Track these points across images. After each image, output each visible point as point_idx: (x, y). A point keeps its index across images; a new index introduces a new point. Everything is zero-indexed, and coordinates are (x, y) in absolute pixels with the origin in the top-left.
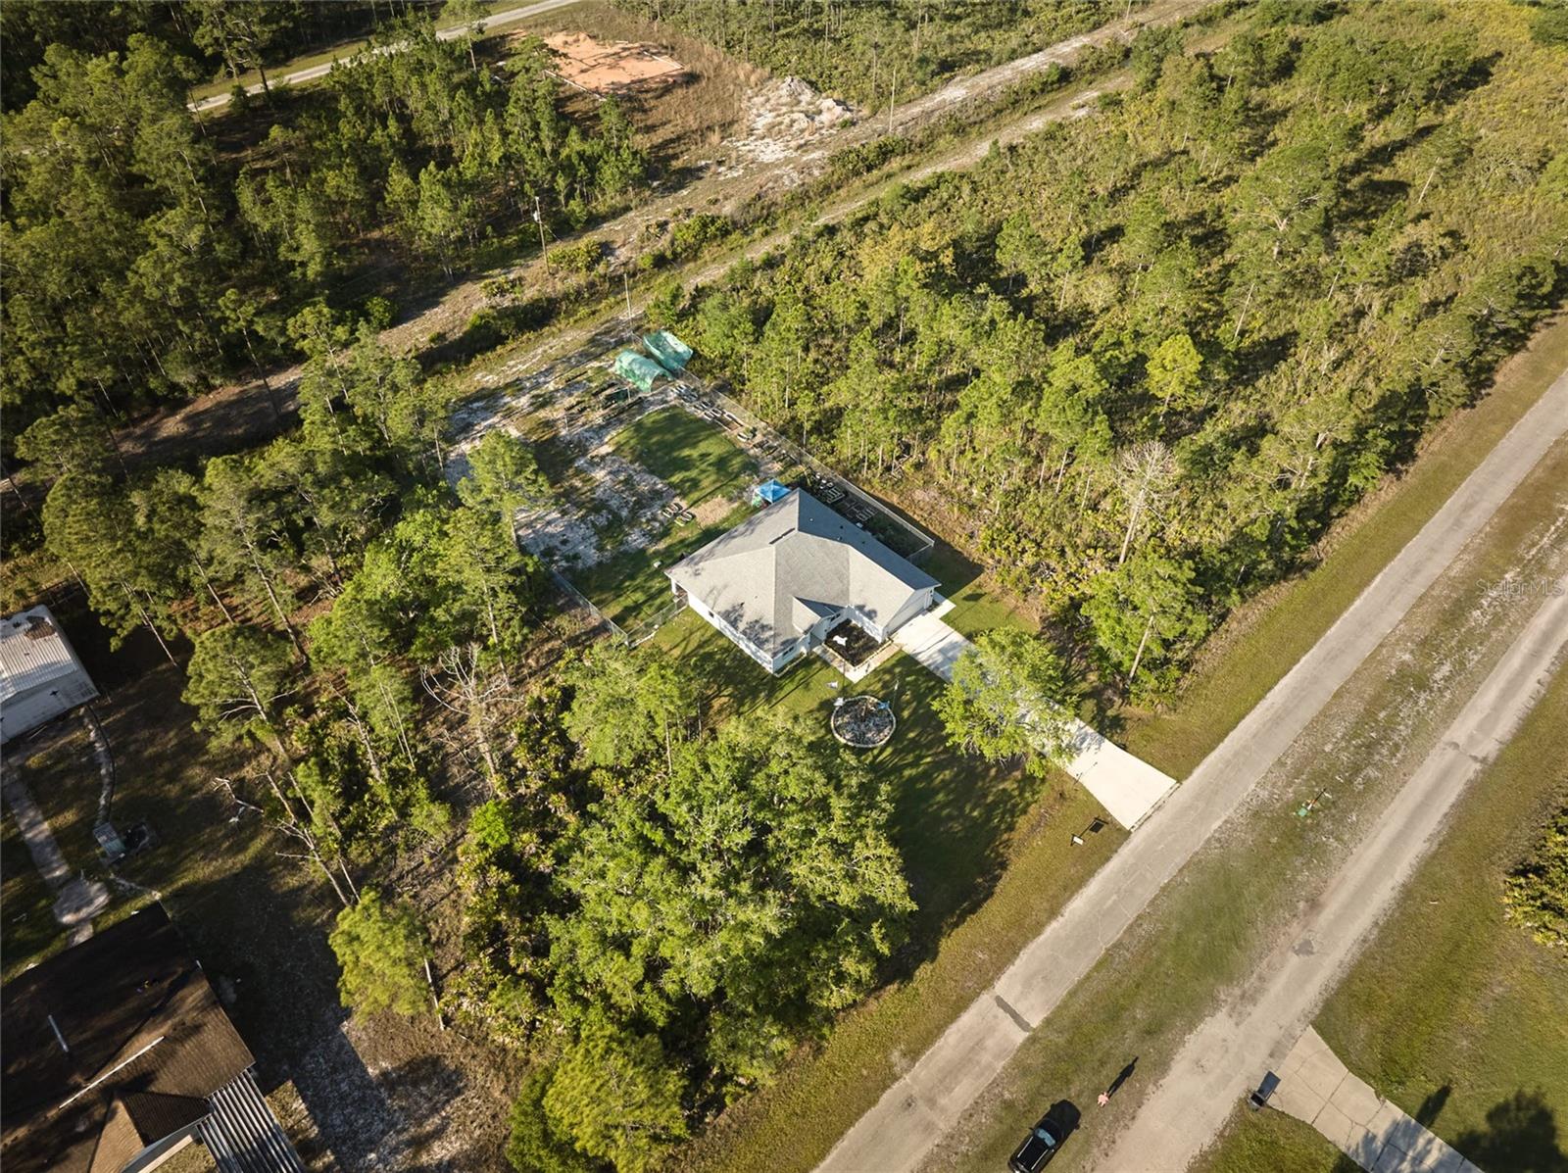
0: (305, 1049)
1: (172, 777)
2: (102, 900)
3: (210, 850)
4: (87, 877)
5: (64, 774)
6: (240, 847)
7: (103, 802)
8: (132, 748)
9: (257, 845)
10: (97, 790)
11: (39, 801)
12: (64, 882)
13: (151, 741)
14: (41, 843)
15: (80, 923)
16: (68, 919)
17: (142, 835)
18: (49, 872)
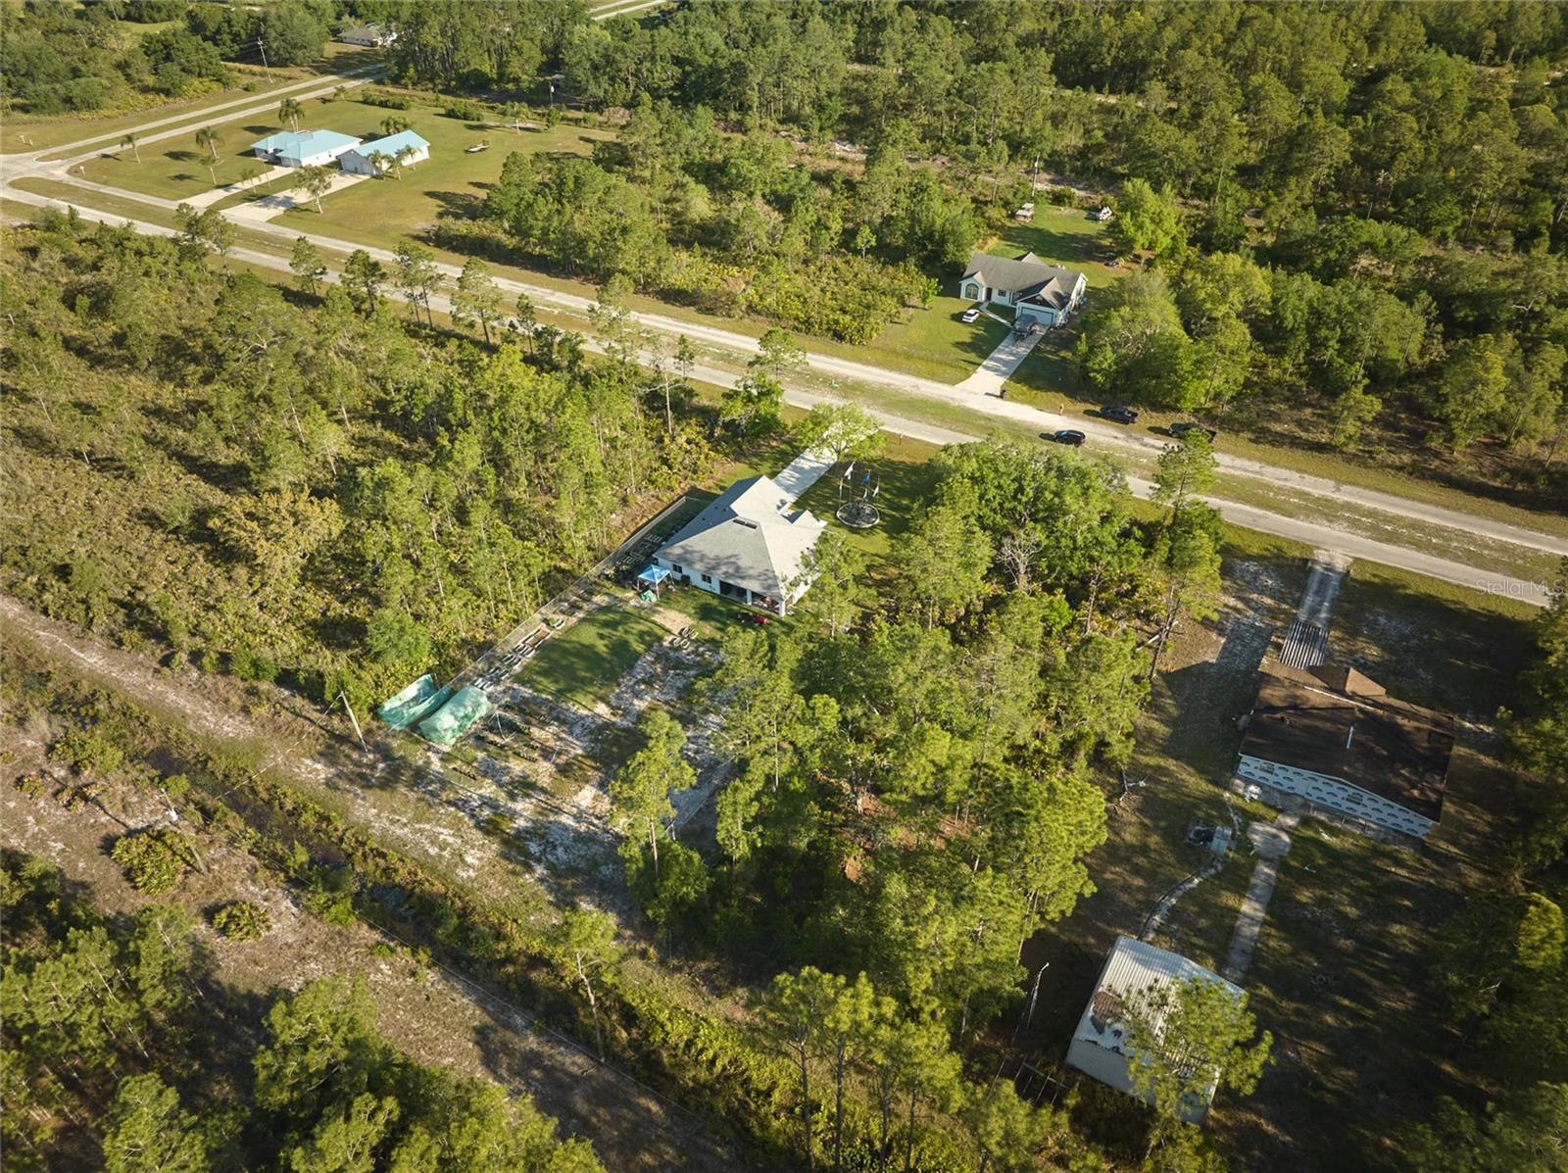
0: (1238, 672)
1: (1144, 850)
2: (1257, 826)
3: (1176, 786)
4: (1252, 848)
5: (1199, 933)
6: (1159, 769)
7: (1196, 881)
8: (1140, 897)
9: (1153, 761)
10: (1190, 895)
11: (1232, 932)
12: (1267, 860)
13: (1126, 888)
14: (1257, 901)
15: (1282, 829)
16: (1286, 838)
17: (1198, 833)
18: (1269, 876)
